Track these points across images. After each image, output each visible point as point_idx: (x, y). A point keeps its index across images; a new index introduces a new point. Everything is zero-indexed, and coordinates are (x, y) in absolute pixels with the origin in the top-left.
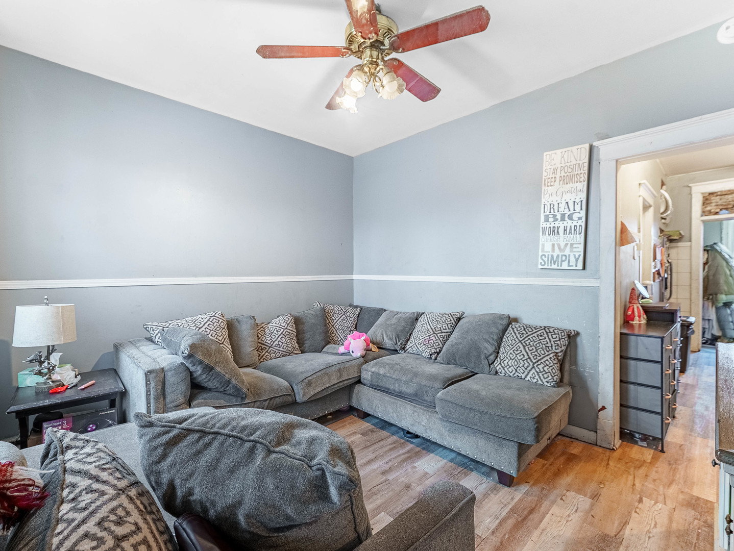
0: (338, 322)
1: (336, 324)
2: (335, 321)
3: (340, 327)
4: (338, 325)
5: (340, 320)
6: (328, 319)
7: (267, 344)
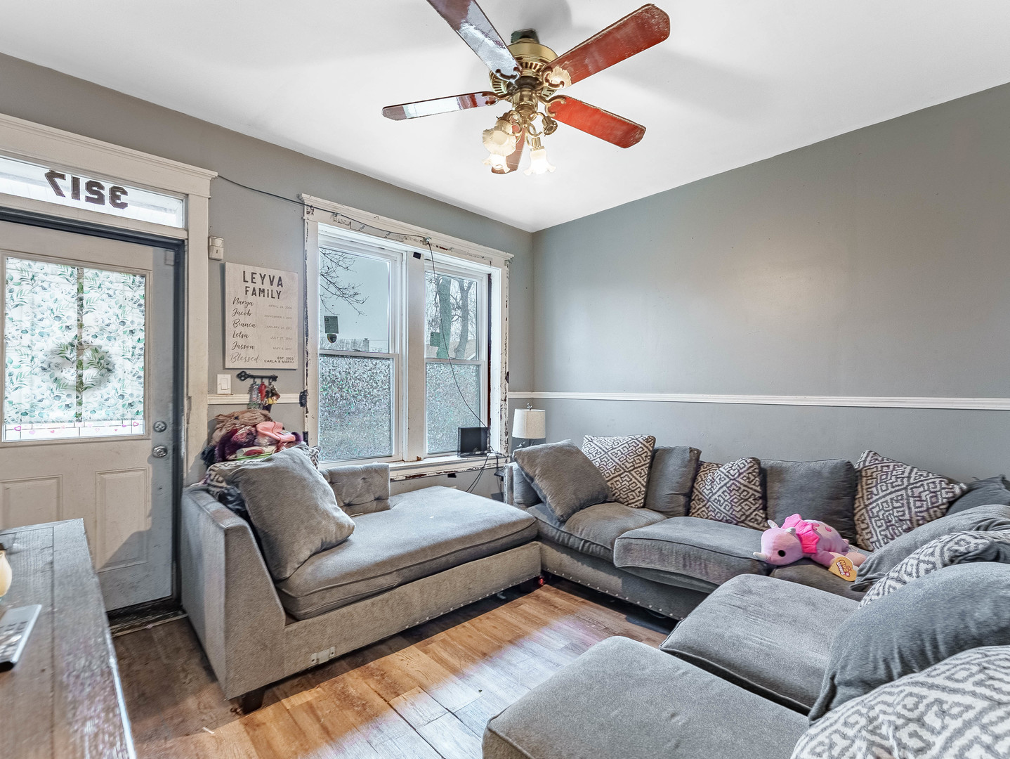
0: (879, 502)
1: (874, 505)
2: (875, 498)
3: (881, 514)
4: (877, 509)
5: (888, 498)
6: (862, 489)
7: (704, 494)
